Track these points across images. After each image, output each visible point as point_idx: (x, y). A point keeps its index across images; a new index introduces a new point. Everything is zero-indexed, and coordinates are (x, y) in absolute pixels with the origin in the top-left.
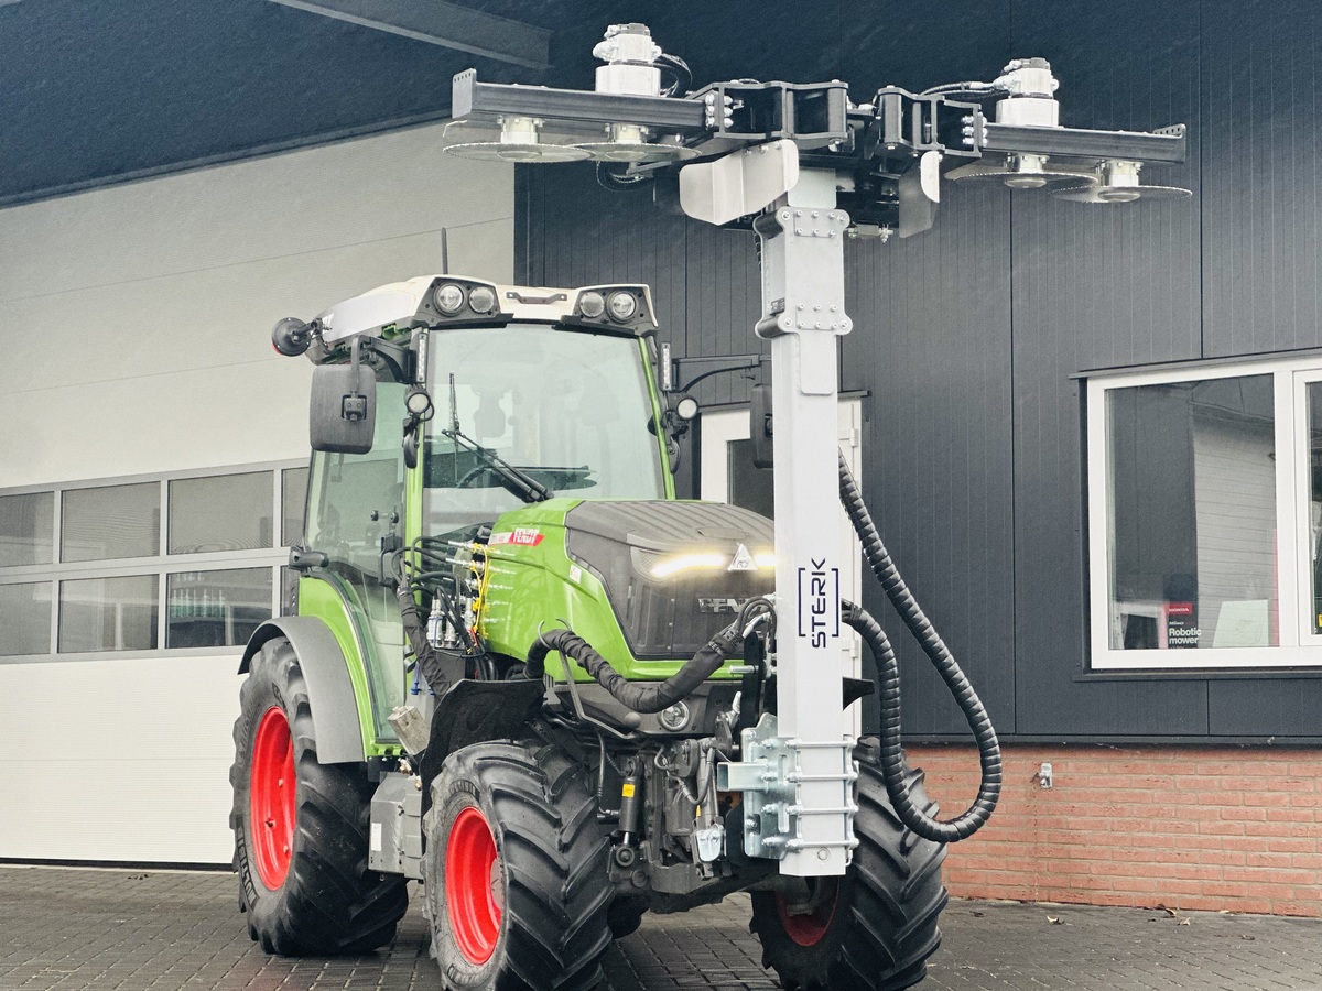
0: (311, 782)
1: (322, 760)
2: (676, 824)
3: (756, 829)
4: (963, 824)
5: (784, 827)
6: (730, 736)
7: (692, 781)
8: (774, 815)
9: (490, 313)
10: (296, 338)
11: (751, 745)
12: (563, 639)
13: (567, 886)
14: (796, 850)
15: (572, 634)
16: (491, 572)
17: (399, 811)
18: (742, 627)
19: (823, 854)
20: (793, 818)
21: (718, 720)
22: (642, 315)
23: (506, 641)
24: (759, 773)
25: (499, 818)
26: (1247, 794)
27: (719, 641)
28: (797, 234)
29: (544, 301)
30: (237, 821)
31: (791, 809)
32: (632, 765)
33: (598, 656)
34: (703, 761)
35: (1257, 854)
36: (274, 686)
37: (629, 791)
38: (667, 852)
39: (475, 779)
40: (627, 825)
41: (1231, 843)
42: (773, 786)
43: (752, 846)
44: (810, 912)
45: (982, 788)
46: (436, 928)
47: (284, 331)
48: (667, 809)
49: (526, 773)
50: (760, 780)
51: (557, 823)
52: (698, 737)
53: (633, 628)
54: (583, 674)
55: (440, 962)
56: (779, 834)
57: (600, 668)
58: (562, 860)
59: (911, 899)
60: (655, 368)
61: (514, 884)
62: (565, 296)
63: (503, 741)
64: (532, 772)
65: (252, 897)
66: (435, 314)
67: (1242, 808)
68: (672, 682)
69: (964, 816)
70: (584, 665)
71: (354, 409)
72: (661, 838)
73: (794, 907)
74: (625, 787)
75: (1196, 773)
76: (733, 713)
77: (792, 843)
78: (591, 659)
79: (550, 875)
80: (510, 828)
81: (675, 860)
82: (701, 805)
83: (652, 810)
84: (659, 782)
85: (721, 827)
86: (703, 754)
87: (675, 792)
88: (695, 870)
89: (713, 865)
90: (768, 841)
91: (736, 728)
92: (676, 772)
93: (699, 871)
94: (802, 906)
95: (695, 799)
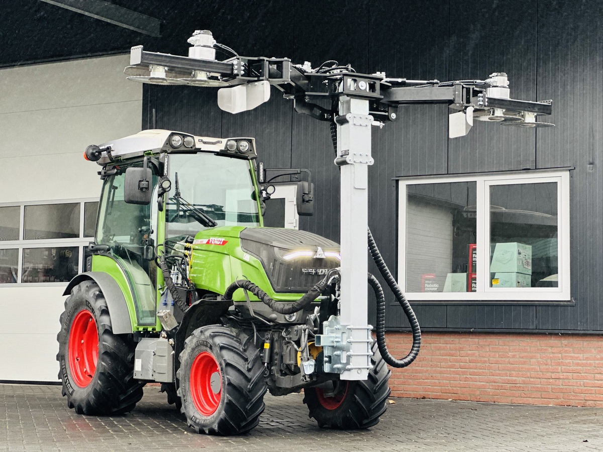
0: (108, 342)
1: (114, 333)
2: (288, 360)
3: (330, 362)
4: (406, 360)
5: (344, 361)
6: (313, 324)
7: (298, 343)
8: (338, 356)
9: (191, 147)
10: (97, 154)
11: (327, 328)
12: (247, 283)
13: (250, 385)
14: (349, 370)
15: (250, 282)
16: (194, 255)
17: (153, 354)
18: (327, 280)
19: (359, 372)
20: (349, 357)
21: (308, 318)
22: (251, 151)
23: (203, 283)
24: (332, 339)
25: (222, 357)
26: (461, 352)
27: (319, 286)
28: (355, 125)
29: (213, 143)
30: (60, 357)
31: (348, 353)
32: (268, 335)
33: (262, 291)
34: (303, 334)
35: (465, 376)
36: (86, 301)
37: (267, 346)
38: (283, 371)
39: (210, 341)
40: (266, 360)
41: (454, 372)
42: (338, 344)
43: (327, 368)
44: (333, 396)
45: (413, 347)
46: (185, 400)
47: (91, 151)
48: (284, 353)
49: (233, 339)
50: (333, 342)
51: (246, 360)
52: (300, 324)
53: (275, 280)
54: (256, 298)
55: (187, 414)
56: (341, 363)
57: (264, 296)
58: (249, 375)
59: (377, 392)
60: (256, 173)
61: (230, 384)
62: (221, 141)
63: (218, 325)
64: (235, 339)
65: (71, 390)
66: (170, 147)
67: (459, 357)
68: (299, 302)
69: (406, 357)
70: (257, 294)
71: (144, 186)
72: (280, 365)
73: (327, 394)
74: (265, 344)
75: (440, 343)
76: (314, 315)
77: (348, 367)
78: (260, 292)
79: (244, 381)
80: (228, 362)
81: (285, 374)
82: (302, 352)
83: (277, 354)
84: (280, 342)
85: (314, 361)
86: (303, 332)
87: (288, 347)
88: (302, 377)
89: (310, 376)
90: (336, 366)
91: (315, 321)
92: (290, 338)
93: (303, 378)
94: (330, 394)
95: (300, 349)
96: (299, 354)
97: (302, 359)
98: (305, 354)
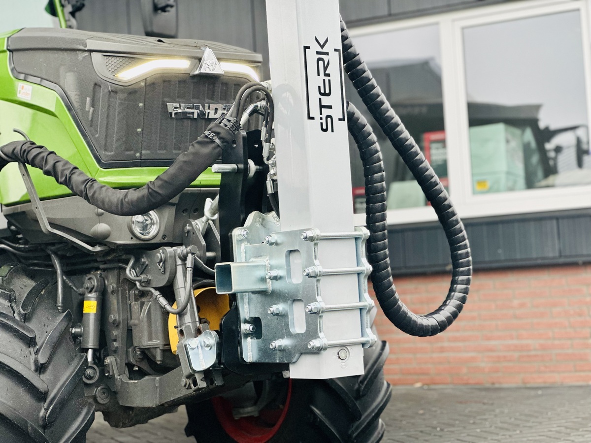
2: (145, 338)
5: (299, 326)
6: (204, 243)
7: (169, 292)
8: (282, 316)
11: (243, 245)
12: (24, 147)
13: (47, 410)
18: (239, 114)
19: (343, 354)
21: (188, 227)
24: (261, 273)
27: (217, 130)
31: (312, 306)
32: (93, 280)
33: (67, 163)
34: (180, 269)
37: (91, 307)
38: (133, 366)
40: (91, 342)
42: (278, 285)
43: (250, 351)
48: (134, 321)
50: (263, 280)
53: (98, 136)
56: (289, 335)
57: (72, 173)
68: (166, 176)
69: (440, 309)
72: (127, 352)
74: (86, 303)
76: (204, 219)
78: (60, 166)
81: (141, 374)
82: (181, 314)
83: (116, 325)
84: (123, 295)
85: (214, 333)
86: (179, 262)
87: (142, 304)
88: (184, 380)
89: (207, 374)
90: (276, 343)
91: (208, 234)
92: (148, 283)
93: (189, 381)
94: (249, 409)
95: (175, 308)
96: (173, 320)
97: (181, 332)
98: (187, 319)
